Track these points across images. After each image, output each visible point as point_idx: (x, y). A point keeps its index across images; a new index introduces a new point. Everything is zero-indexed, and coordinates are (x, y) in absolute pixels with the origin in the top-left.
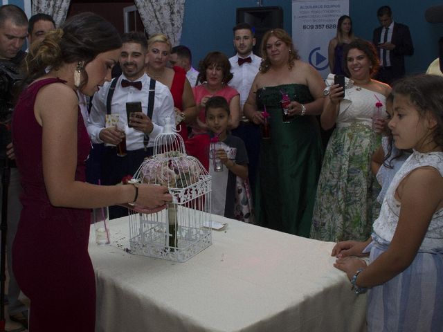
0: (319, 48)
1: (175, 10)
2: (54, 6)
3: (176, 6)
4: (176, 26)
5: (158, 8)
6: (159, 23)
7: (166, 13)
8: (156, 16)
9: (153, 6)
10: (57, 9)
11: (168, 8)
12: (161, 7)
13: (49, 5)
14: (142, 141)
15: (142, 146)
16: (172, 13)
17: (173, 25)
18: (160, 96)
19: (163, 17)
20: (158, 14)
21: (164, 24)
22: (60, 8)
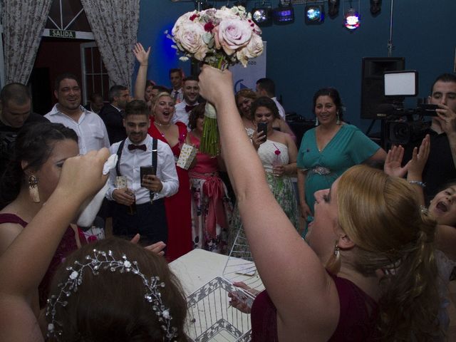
0: (242, 80)
1: (130, 50)
2: (26, 46)
3: (130, 46)
4: (130, 63)
5: (116, 48)
6: (116, 60)
7: (122, 52)
8: (114, 55)
9: (111, 46)
10: (28, 48)
11: (124, 48)
12: (118, 47)
13: (21, 45)
14: (149, 195)
15: (148, 200)
16: (127, 52)
17: (128, 62)
18: (161, 154)
19: (119, 56)
20: (115, 53)
21: (120, 62)
22: (31, 47)
